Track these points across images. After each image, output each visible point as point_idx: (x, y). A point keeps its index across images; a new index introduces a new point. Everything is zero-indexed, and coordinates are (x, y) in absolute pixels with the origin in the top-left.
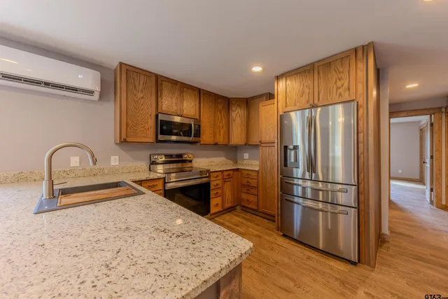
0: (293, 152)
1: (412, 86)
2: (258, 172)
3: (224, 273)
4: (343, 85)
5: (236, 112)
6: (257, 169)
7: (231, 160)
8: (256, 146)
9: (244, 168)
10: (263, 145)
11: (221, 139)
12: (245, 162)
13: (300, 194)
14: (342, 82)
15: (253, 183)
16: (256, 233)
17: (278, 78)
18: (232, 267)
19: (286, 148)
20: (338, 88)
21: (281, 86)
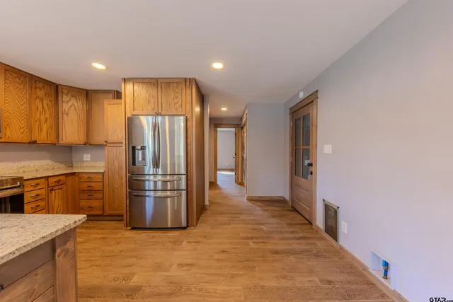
0: (140, 152)
1: (224, 109)
2: (103, 174)
3: (59, 233)
4: (178, 102)
5: (70, 104)
6: (102, 171)
7: (61, 163)
8: (101, 146)
9: (82, 171)
10: (108, 145)
11: (42, 137)
12: (85, 164)
13: (152, 188)
14: (178, 100)
15: (97, 186)
16: (100, 236)
17: (125, 80)
18: (67, 229)
19: (134, 148)
20: (175, 104)
21: (129, 89)
